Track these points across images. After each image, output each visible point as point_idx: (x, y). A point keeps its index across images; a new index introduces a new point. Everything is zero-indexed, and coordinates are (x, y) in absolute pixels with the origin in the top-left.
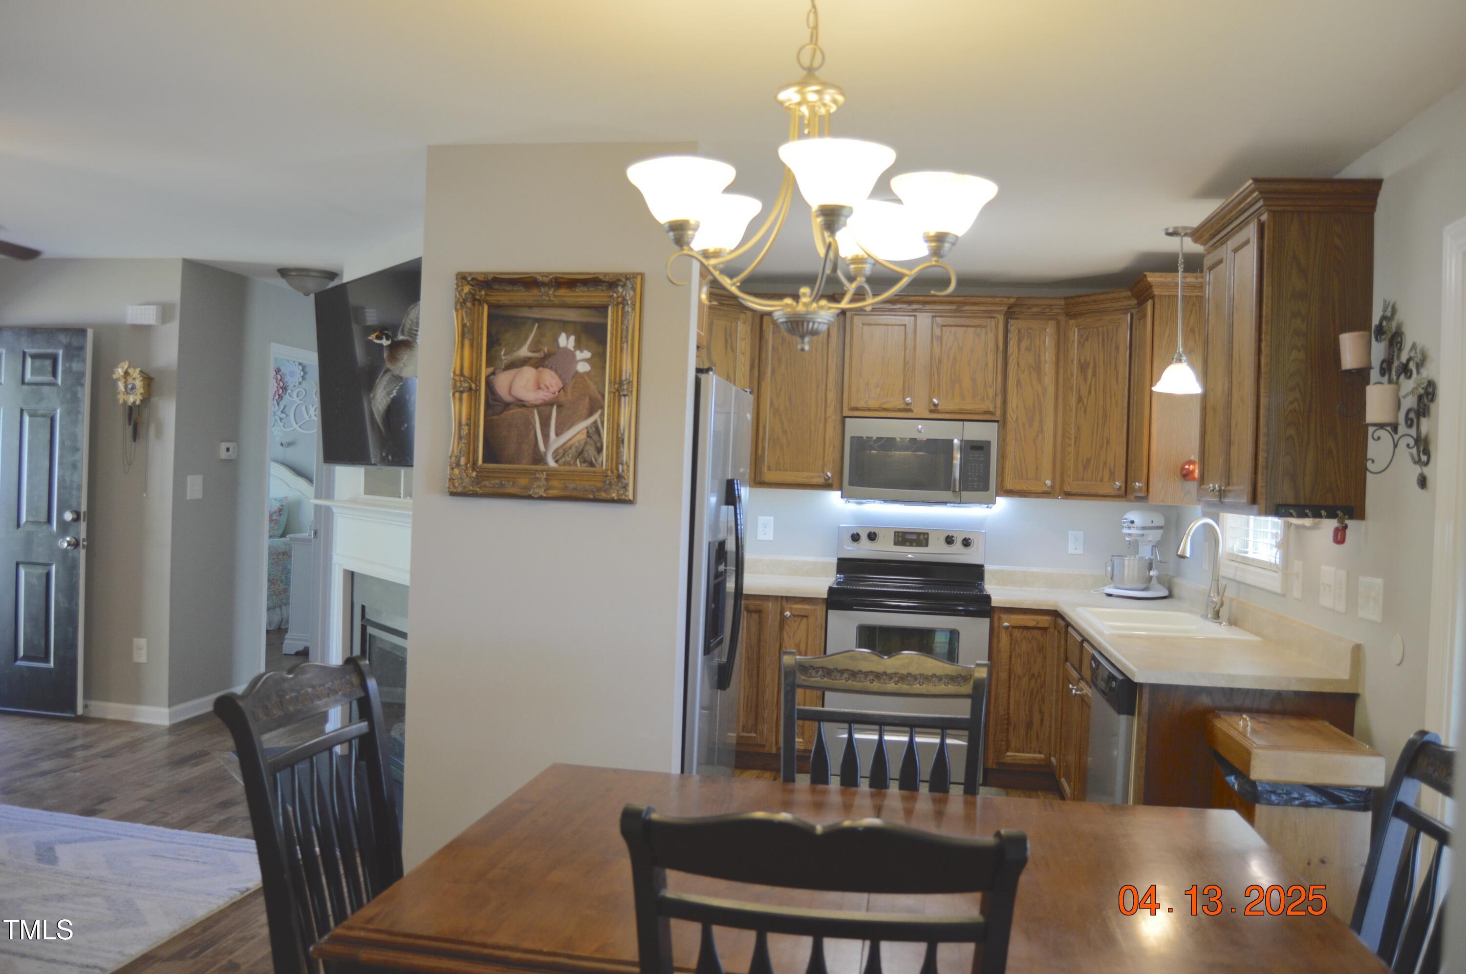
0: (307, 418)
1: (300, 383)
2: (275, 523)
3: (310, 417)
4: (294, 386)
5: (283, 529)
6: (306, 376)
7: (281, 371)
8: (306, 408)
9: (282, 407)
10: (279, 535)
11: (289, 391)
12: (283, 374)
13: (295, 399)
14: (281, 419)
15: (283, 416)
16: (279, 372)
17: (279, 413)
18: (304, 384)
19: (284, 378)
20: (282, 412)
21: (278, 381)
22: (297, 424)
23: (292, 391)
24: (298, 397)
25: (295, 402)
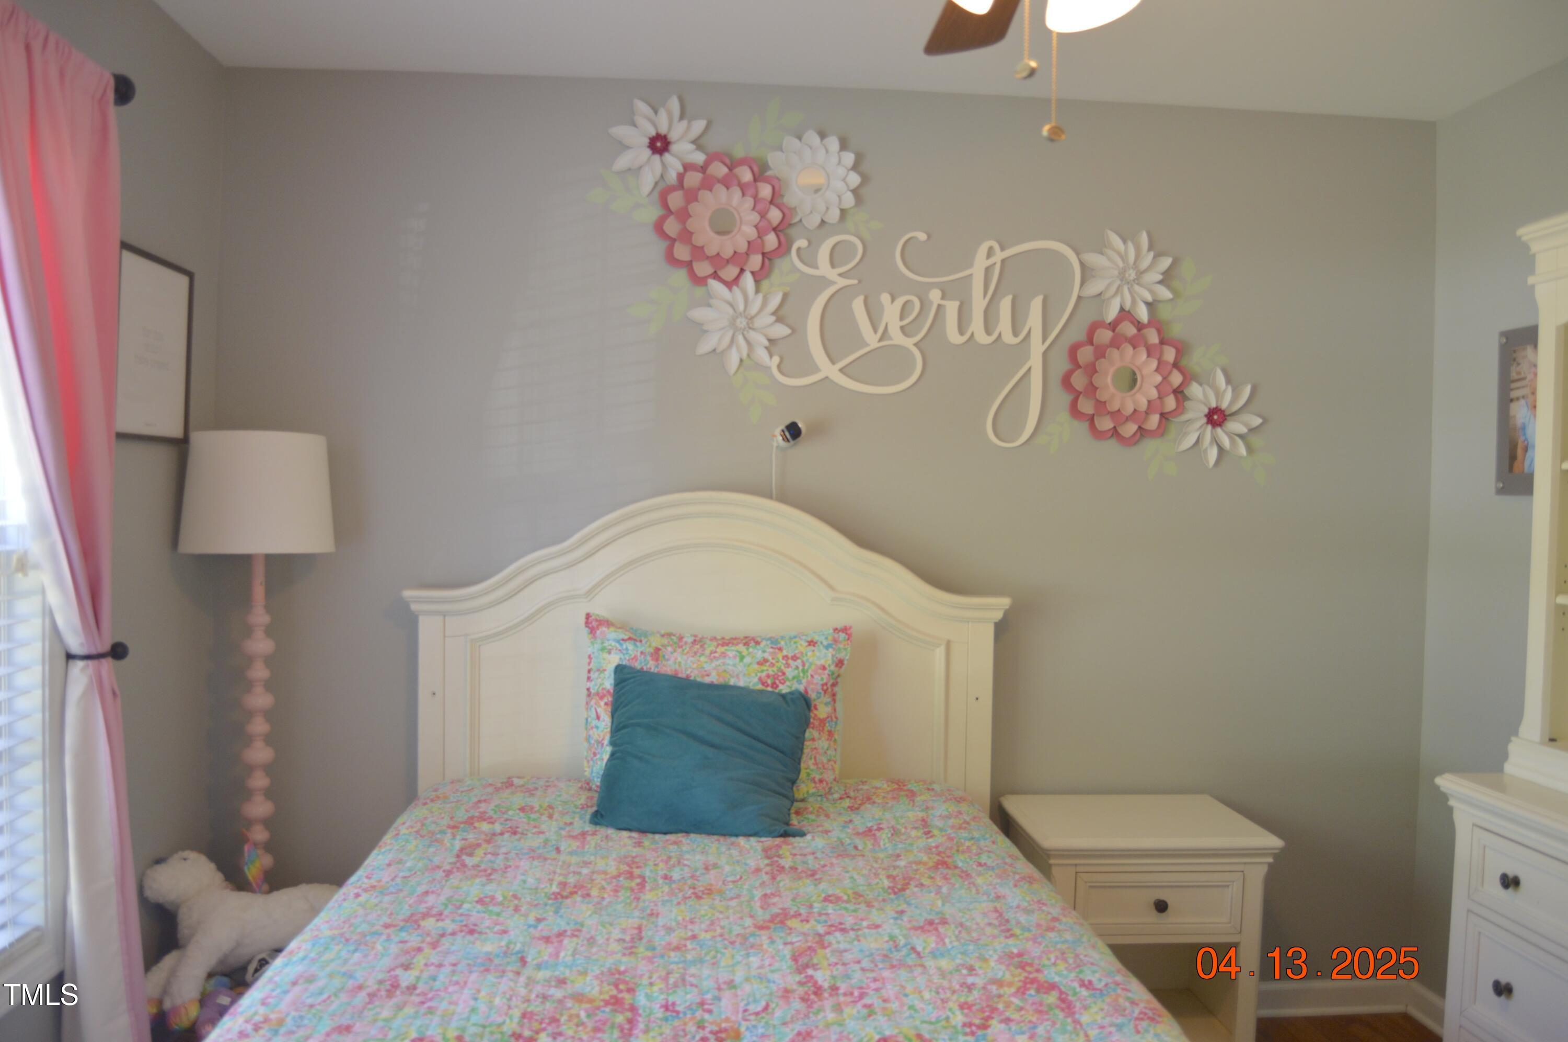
0: (872, 340)
1: (845, 214)
2: (830, 734)
3: (885, 335)
4: (823, 223)
6: (870, 192)
7: (770, 168)
8: (866, 302)
9: (776, 300)
11: (801, 243)
12: (780, 179)
13: (824, 268)
14: (772, 344)
15: (781, 331)
16: (762, 174)
17: (767, 319)
18: (861, 218)
19: (783, 195)
20: (778, 316)
21: (763, 207)
22: (833, 362)
23: (811, 242)
24: (833, 265)
25: (824, 282)
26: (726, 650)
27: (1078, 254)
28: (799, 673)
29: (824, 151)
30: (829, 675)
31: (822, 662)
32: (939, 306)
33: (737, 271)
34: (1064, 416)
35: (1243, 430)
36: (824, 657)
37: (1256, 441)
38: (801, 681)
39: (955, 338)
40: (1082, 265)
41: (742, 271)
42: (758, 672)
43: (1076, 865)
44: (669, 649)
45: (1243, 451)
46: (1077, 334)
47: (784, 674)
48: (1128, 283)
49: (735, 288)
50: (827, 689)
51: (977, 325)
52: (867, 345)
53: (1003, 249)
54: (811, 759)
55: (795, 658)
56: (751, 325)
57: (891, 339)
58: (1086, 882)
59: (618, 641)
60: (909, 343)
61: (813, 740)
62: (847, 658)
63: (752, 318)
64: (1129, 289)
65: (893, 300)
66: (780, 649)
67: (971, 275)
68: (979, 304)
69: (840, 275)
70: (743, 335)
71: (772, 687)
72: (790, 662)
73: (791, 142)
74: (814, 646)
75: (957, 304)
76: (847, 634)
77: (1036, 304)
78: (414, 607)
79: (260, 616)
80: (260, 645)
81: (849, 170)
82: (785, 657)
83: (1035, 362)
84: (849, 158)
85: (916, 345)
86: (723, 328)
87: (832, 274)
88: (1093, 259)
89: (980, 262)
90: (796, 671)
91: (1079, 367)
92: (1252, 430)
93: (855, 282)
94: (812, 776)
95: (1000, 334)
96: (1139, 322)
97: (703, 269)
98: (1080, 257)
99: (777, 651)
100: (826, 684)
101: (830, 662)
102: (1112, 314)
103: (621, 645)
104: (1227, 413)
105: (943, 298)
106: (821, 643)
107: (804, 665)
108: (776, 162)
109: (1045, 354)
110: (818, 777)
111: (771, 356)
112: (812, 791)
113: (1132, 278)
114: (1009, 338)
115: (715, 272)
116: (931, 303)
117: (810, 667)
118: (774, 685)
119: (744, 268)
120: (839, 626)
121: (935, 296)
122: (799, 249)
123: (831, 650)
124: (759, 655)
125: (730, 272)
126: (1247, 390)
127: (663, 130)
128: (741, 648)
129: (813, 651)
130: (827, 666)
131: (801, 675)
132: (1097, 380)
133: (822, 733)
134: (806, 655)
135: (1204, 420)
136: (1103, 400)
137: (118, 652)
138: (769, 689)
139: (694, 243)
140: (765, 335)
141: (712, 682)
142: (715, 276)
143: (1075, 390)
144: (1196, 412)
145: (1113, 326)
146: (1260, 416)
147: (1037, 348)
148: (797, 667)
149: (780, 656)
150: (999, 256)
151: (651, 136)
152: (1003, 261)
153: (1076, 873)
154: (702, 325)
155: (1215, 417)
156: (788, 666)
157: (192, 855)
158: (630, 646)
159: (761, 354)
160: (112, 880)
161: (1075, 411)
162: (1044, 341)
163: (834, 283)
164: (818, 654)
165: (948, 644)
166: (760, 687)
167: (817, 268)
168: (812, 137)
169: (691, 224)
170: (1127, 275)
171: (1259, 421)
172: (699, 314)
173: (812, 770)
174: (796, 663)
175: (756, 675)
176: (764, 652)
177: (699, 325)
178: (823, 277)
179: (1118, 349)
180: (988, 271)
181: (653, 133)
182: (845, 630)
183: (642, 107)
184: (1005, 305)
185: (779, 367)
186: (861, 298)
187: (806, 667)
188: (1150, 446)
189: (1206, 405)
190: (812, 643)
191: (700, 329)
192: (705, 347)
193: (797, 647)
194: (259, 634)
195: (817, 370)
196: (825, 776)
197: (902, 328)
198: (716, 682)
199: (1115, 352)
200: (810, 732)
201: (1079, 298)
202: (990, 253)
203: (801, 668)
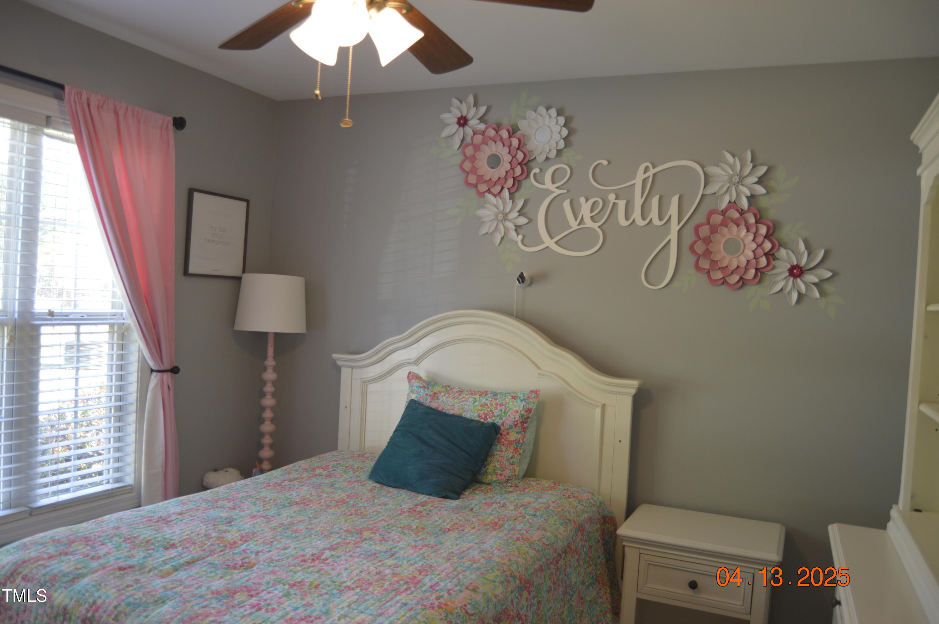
0: (574, 224)
1: (559, 152)
2: (516, 450)
3: (582, 222)
4: (547, 159)
5: (528, 460)
6: (573, 138)
7: (518, 129)
8: (571, 203)
9: (520, 204)
10: (521, 475)
11: (536, 170)
12: (524, 136)
13: (548, 184)
14: (518, 228)
15: (522, 221)
16: (514, 133)
17: (515, 214)
18: (569, 154)
19: (525, 144)
20: (521, 213)
21: (513, 152)
22: (552, 238)
23: (541, 170)
24: (553, 182)
25: (549, 192)
26: (470, 397)
27: (703, 167)
28: (502, 413)
29: (548, 117)
30: (520, 416)
31: (517, 409)
32: (614, 204)
33: (500, 188)
34: (692, 270)
35: (816, 280)
36: (518, 406)
37: (828, 287)
38: (502, 418)
39: (623, 223)
40: (705, 174)
41: (503, 188)
42: (479, 410)
43: (640, 548)
44: (442, 394)
45: (817, 294)
46: (701, 217)
47: (493, 413)
48: (735, 184)
49: (498, 197)
50: (518, 424)
51: (637, 215)
52: (572, 228)
53: (654, 167)
54: (498, 462)
55: (501, 405)
56: (506, 218)
57: (585, 224)
58: (646, 560)
59: (417, 387)
60: (595, 226)
61: (502, 451)
62: (534, 408)
63: (507, 214)
64: (735, 188)
65: (587, 201)
66: (496, 399)
67: (635, 184)
68: (638, 201)
69: (557, 188)
70: (503, 224)
71: (484, 419)
72: (498, 406)
73: (531, 114)
74: (515, 399)
75: (625, 202)
76: (536, 394)
77: (675, 200)
78: (338, 363)
79: (270, 362)
80: (270, 375)
81: (561, 127)
82: (497, 404)
83: (673, 236)
84: (562, 120)
85: (599, 227)
86: (492, 220)
87: (552, 187)
88: (712, 170)
89: (640, 176)
90: (501, 412)
91: (700, 239)
92: (823, 281)
93: (565, 191)
94: (497, 471)
95: (651, 219)
96: (742, 210)
97: (483, 188)
98: (704, 169)
99: (494, 400)
100: (517, 421)
101: (521, 409)
102: (724, 204)
103: (418, 389)
104: (804, 269)
105: (616, 199)
106: (520, 398)
107: (505, 410)
108: (522, 125)
109: (679, 231)
110: (499, 472)
111: (518, 234)
112: (494, 479)
113: (736, 181)
114: (657, 222)
115: (489, 189)
116: (610, 201)
117: (509, 410)
118: (485, 418)
119: (504, 186)
120: (533, 389)
121: (612, 197)
122: (535, 174)
123: (523, 402)
124: (483, 401)
125: (497, 189)
126: (821, 254)
127: (465, 114)
128: (477, 397)
129: (513, 402)
130: (519, 411)
131: (503, 414)
132: (712, 248)
133: (508, 448)
134: (509, 404)
135: (787, 274)
136: (716, 260)
137: (175, 370)
138: (482, 420)
139: (478, 174)
140: (513, 223)
141: (454, 413)
142: (489, 191)
143: (699, 254)
144: (782, 267)
145: (723, 213)
146: (831, 271)
147: (675, 227)
148: (502, 410)
149: (494, 403)
150: (652, 172)
151: (458, 117)
152: (654, 175)
153: (640, 553)
154: (481, 218)
155: (795, 271)
156: (496, 408)
157: (231, 470)
158: (422, 390)
159: (513, 234)
160: (161, 470)
161: (698, 268)
162: (678, 224)
163: (554, 192)
164: (515, 404)
165: (604, 407)
166: (477, 419)
167: (544, 184)
168: (542, 110)
169: (477, 164)
170: (734, 180)
171: (830, 274)
172: (481, 212)
173: (498, 468)
174: (501, 408)
175: (478, 412)
176: (486, 400)
177: (479, 218)
178: (548, 189)
179: (727, 227)
180: (645, 181)
181: (459, 115)
182: (536, 392)
183: (455, 102)
184: (655, 201)
185: (522, 241)
186: (568, 201)
187: (507, 410)
188: (751, 291)
189: (789, 263)
190: (514, 397)
191: (480, 221)
192: (484, 231)
193: (505, 399)
194: (270, 370)
195: (542, 242)
196: (505, 473)
197: (592, 217)
198: (456, 414)
199: (724, 229)
200: (500, 447)
201: (703, 195)
202: (646, 170)
203: (503, 410)
